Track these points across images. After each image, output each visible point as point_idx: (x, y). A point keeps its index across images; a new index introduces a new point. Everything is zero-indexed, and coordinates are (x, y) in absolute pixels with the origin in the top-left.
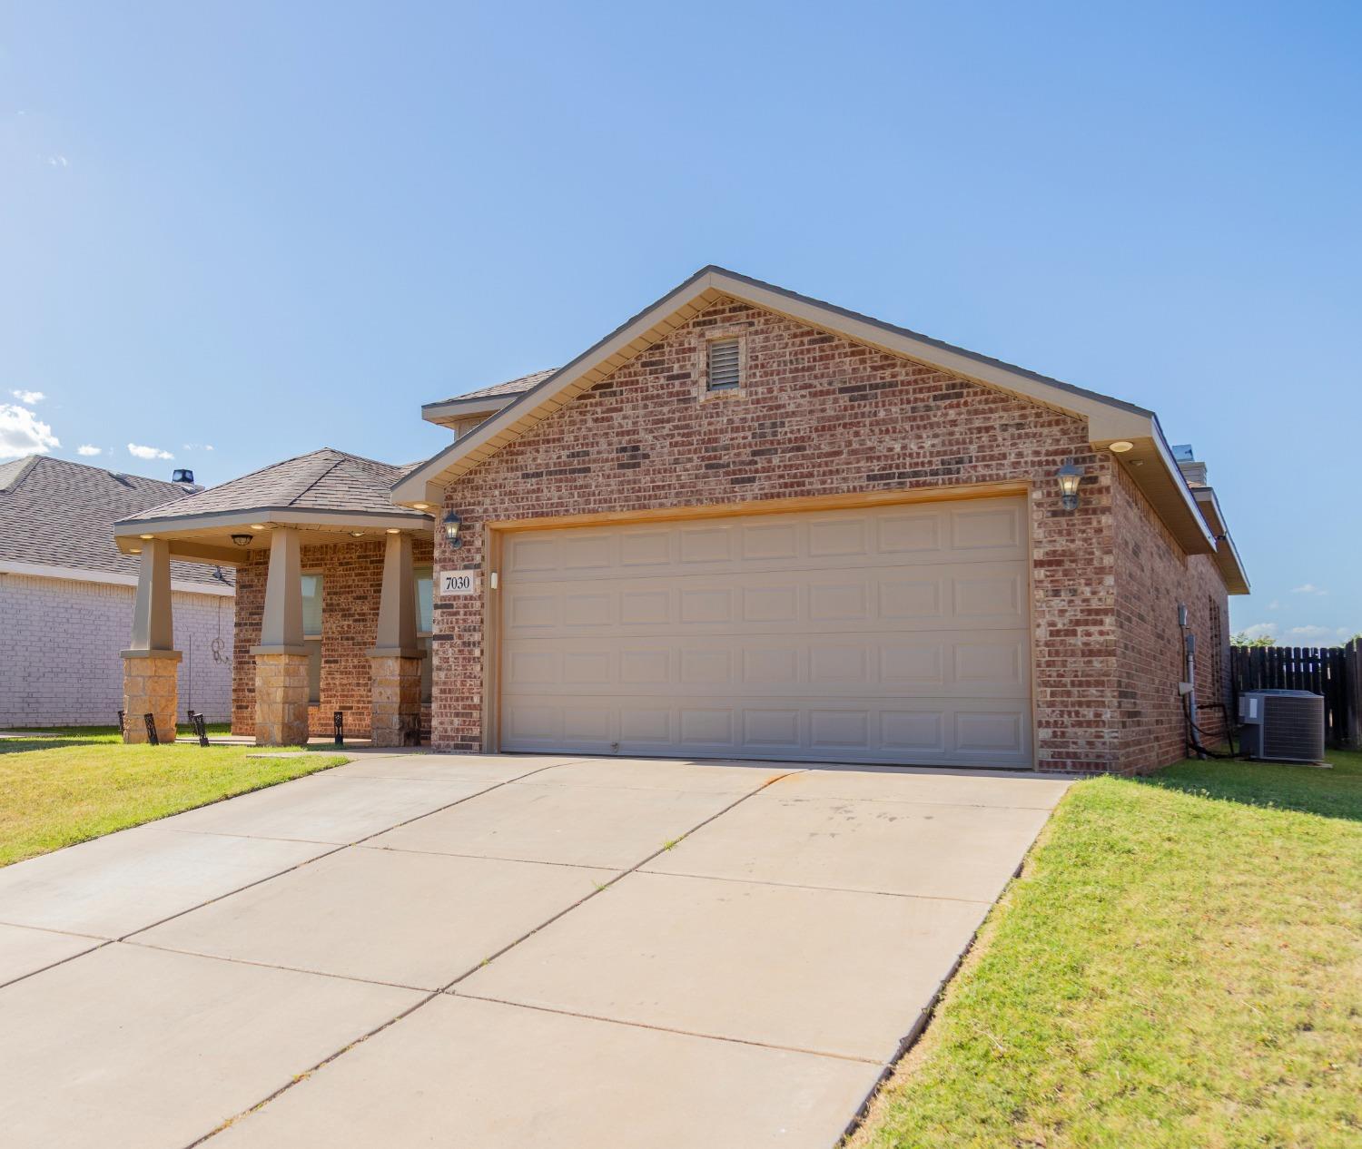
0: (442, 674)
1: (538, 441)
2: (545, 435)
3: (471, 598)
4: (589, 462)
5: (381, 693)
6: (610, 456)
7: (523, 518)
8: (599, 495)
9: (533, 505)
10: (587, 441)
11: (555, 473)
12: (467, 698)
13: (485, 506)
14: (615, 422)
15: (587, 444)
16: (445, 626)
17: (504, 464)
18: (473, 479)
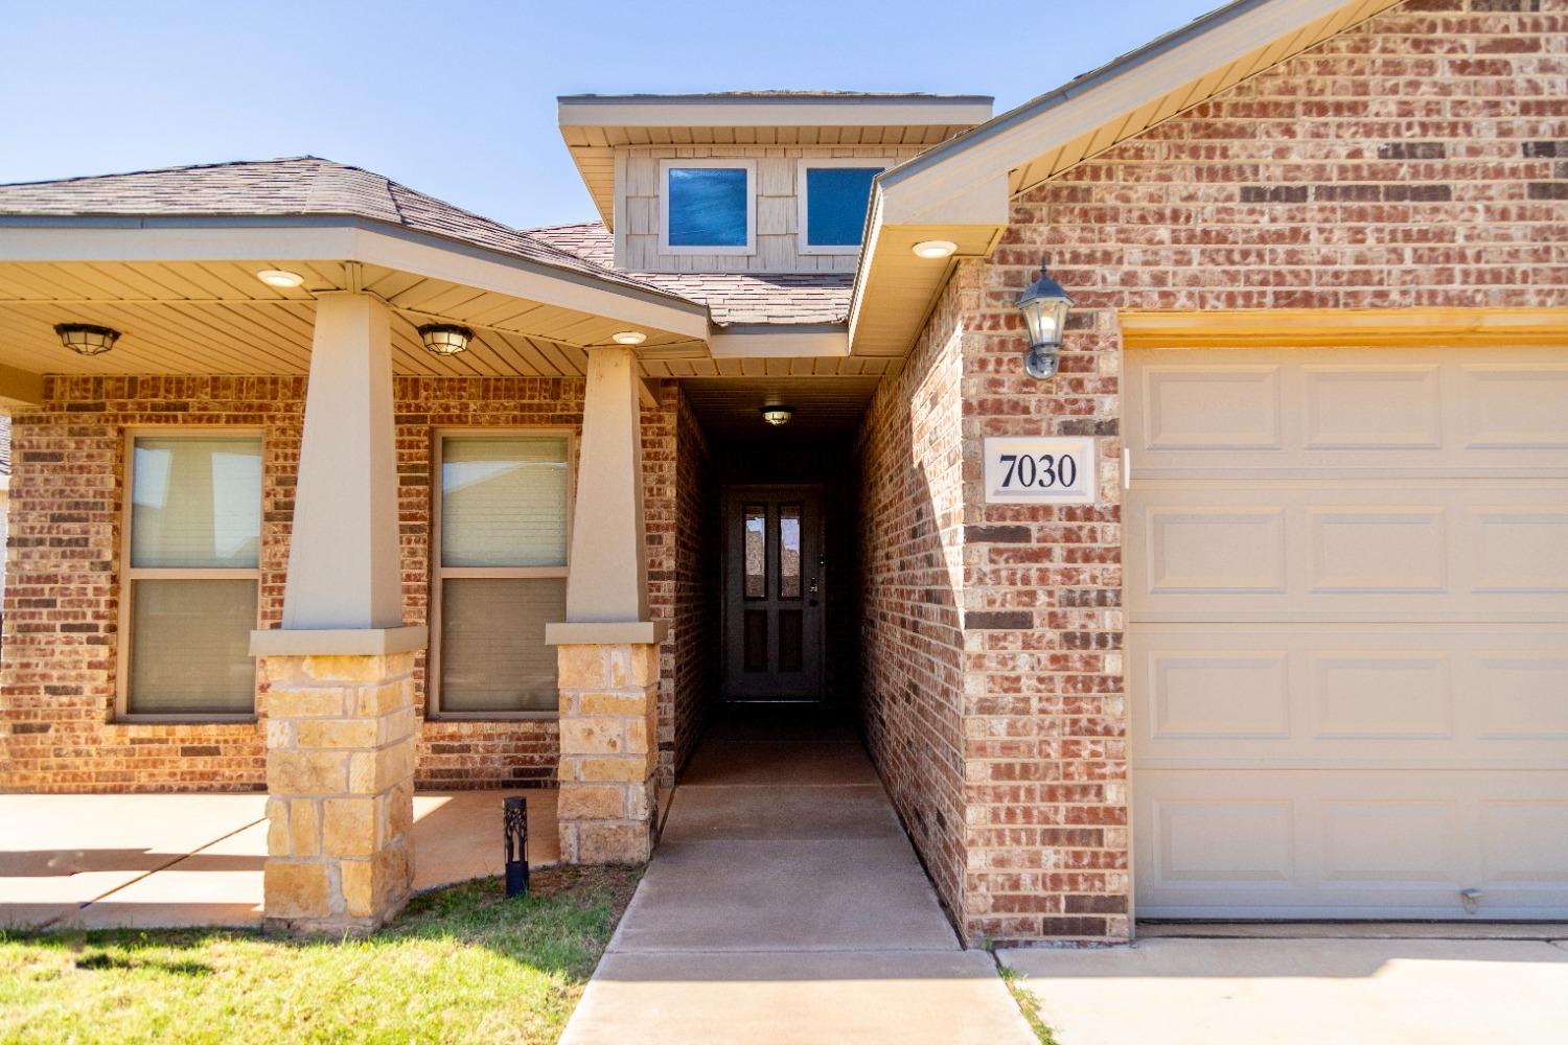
0: (1000, 725)
1: (1292, 106)
2: (1310, 91)
3: (1088, 513)
4: (1446, 171)
5: (590, 732)
6: (1508, 163)
7: (1247, 305)
8: (1478, 258)
9: (1278, 274)
10: (1435, 118)
11: (1346, 193)
12: (1085, 790)
13: (1126, 267)
14: (1520, 81)
15: (1438, 127)
16: (1005, 588)
17: (1185, 158)
18: (1088, 191)
